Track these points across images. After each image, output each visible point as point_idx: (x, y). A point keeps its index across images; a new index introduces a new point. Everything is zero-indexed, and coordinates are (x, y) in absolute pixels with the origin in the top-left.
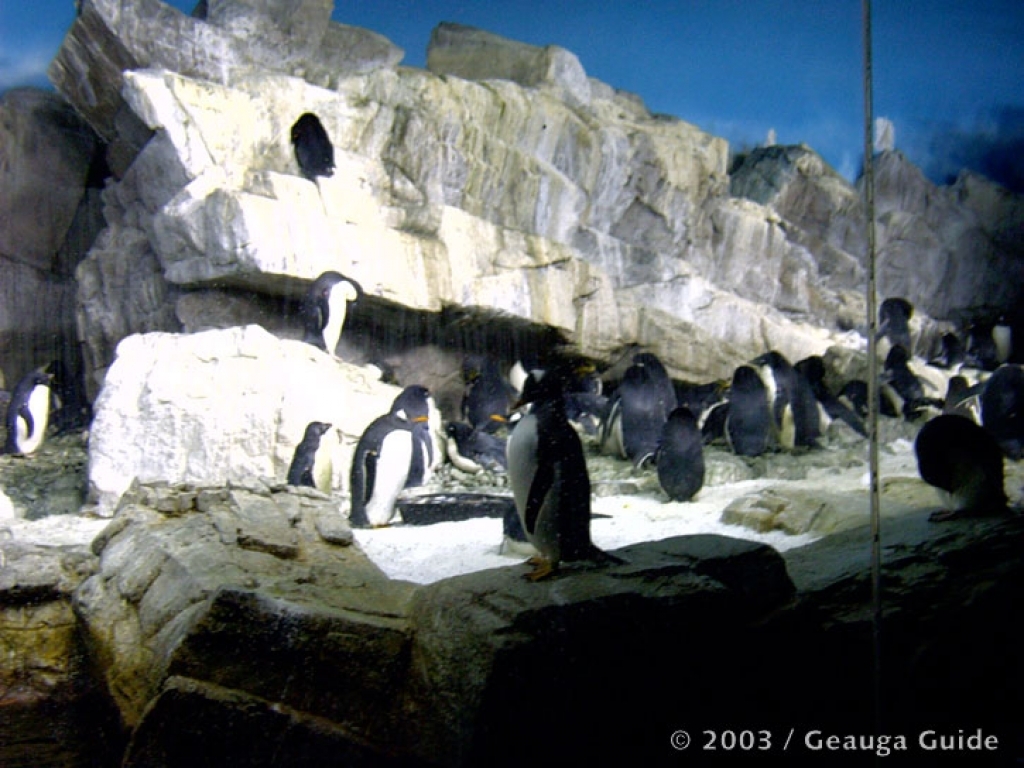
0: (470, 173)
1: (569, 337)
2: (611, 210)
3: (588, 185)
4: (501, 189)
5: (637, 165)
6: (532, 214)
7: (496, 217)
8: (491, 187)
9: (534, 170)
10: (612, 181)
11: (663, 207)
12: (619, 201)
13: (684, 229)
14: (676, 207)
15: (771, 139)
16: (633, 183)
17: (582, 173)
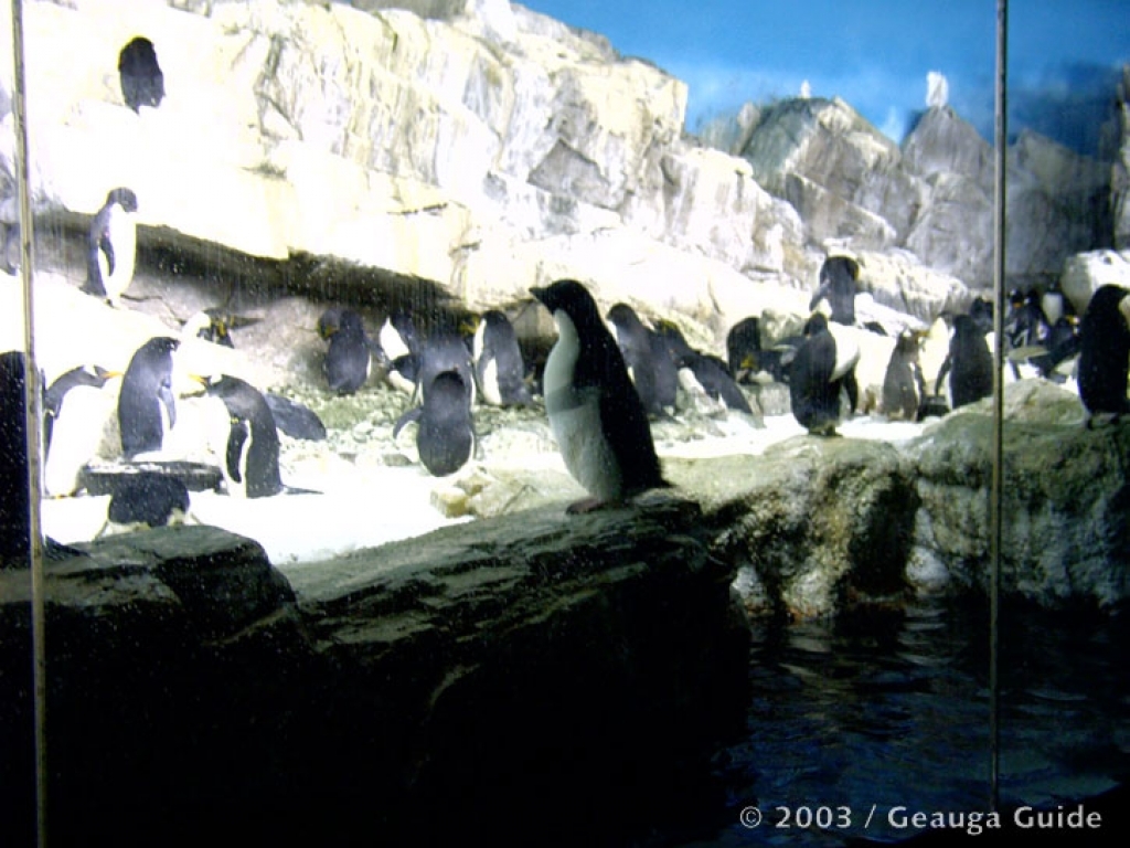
0: (353, 110)
1: (452, 291)
2: (528, 155)
3: (500, 127)
4: (393, 128)
5: (559, 106)
6: (431, 157)
7: (388, 160)
8: (380, 126)
9: (434, 109)
10: (528, 124)
11: (594, 153)
12: (539, 145)
13: (622, 178)
14: (611, 153)
15: (805, 92)
16: (554, 126)
17: (492, 114)
